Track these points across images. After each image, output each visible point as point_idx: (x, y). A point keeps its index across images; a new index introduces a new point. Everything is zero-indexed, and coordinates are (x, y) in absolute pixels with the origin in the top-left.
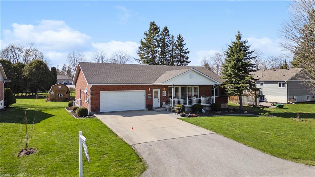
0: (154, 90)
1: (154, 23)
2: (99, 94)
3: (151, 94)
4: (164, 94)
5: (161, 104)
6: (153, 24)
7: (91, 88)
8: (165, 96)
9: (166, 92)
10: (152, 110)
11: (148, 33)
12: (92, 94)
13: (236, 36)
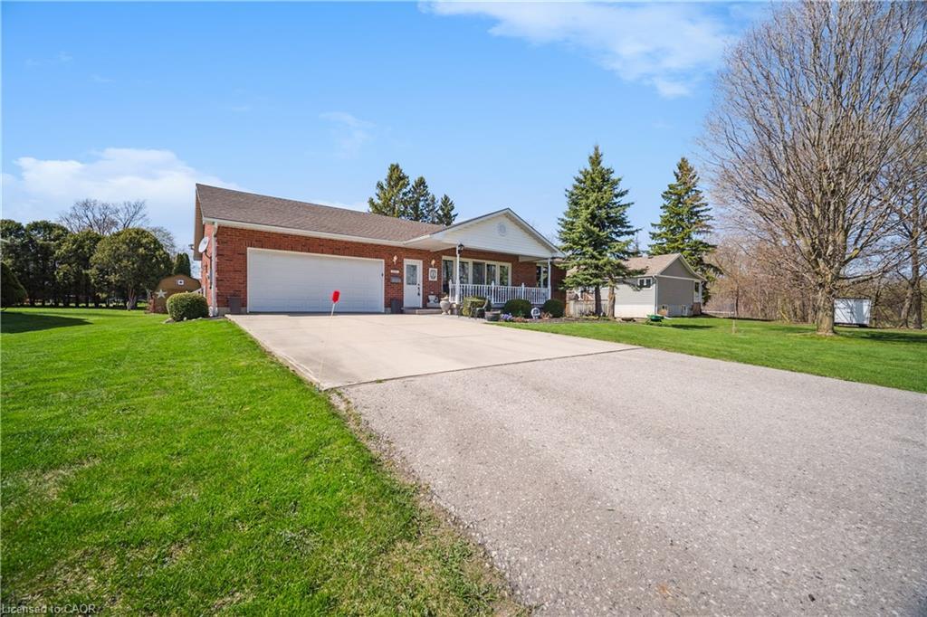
0: (407, 262)
1: (397, 166)
2: (245, 255)
3: (398, 272)
4: (433, 275)
5: (426, 300)
6: (395, 168)
7: (215, 236)
8: (436, 279)
9: (436, 270)
10: (402, 312)
11: (385, 184)
12: (221, 253)
13: (591, 158)
